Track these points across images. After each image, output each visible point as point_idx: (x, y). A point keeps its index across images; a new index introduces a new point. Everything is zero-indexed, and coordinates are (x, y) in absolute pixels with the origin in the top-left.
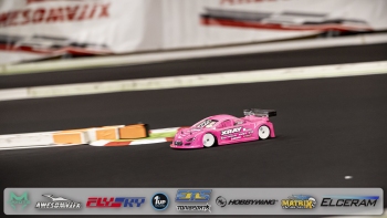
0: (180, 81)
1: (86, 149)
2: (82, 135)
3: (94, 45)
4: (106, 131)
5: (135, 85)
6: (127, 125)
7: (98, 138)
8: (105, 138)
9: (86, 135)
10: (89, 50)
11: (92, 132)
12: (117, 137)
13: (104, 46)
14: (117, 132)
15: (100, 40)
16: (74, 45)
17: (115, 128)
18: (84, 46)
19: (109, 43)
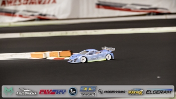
0: (86, 32)
1: (45, 61)
2: (44, 54)
3: (49, 15)
4: (54, 53)
5: (67, 33)
6: (63, 50)
7: (50, 56)
8: (53, 56)
9: (45, 54)
10: (47, 17)
11: (48, 53)
12: (59, 56)
13: (54, 16)
14: (58, 53)
15: (52, 13)
16: (41, 15)
17: (58, 52)
18: (45, 15)
19: (56, 14)
